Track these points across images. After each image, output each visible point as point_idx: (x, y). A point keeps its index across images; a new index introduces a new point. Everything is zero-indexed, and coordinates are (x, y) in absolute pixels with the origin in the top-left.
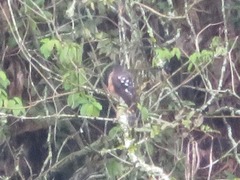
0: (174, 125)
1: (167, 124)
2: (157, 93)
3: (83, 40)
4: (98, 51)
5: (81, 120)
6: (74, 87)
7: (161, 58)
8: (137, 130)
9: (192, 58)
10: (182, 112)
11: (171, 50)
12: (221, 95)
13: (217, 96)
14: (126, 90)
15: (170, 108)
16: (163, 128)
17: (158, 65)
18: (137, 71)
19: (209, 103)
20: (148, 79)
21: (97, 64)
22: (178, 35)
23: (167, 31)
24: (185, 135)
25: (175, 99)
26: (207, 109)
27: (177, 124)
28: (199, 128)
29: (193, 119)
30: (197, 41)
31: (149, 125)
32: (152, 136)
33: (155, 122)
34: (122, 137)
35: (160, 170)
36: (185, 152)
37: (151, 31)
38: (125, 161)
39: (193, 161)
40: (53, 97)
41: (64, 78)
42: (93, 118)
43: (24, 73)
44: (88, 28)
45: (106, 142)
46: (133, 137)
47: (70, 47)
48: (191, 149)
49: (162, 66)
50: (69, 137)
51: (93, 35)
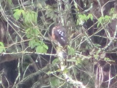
0: (89, 57)
1: (85, 57)
2: (79, 40)
3: (37, 9)
4: (46, 16)
5: (37, 55)
6: (33, 36)
7: (81, 19)
8: (68, 60)
9: (100, 20)
10: (93, 50)
11: (87, 15)
12: (115, 40)
13: (113, 41)
14: (62, 38)
15: (87, 48)
16: (83, 59)
17: (80, 24)
18: (68, 27)
19: (109, 45)
20: (74, 31)
21: (45, 23)
22: (92, 7)
23: (85, 5)
24: (95, 63)
25: (90, 43)
26: (108, 49)
27: (91, 57)
28: (103, 59)
29: (100, 54)
30: (102, 10)
31: (74, 58)
32: (76, 64)
33: (78, 56)
34: (59, 65)
35: (81, 83)
36: (95, 73)
37: (76, 5)
38: (61, 78)
39: (100, 78)
40: (21, 42)
41: (27, 32)
42: (43, 54)
43: (4, 28)
44: (41, 3)
45: (50, 67)
46: (66, 65)
47: (31, 13)
48: (98, 71)
49: (82, 24)
50: (30, 64)
51: (43, 7)
